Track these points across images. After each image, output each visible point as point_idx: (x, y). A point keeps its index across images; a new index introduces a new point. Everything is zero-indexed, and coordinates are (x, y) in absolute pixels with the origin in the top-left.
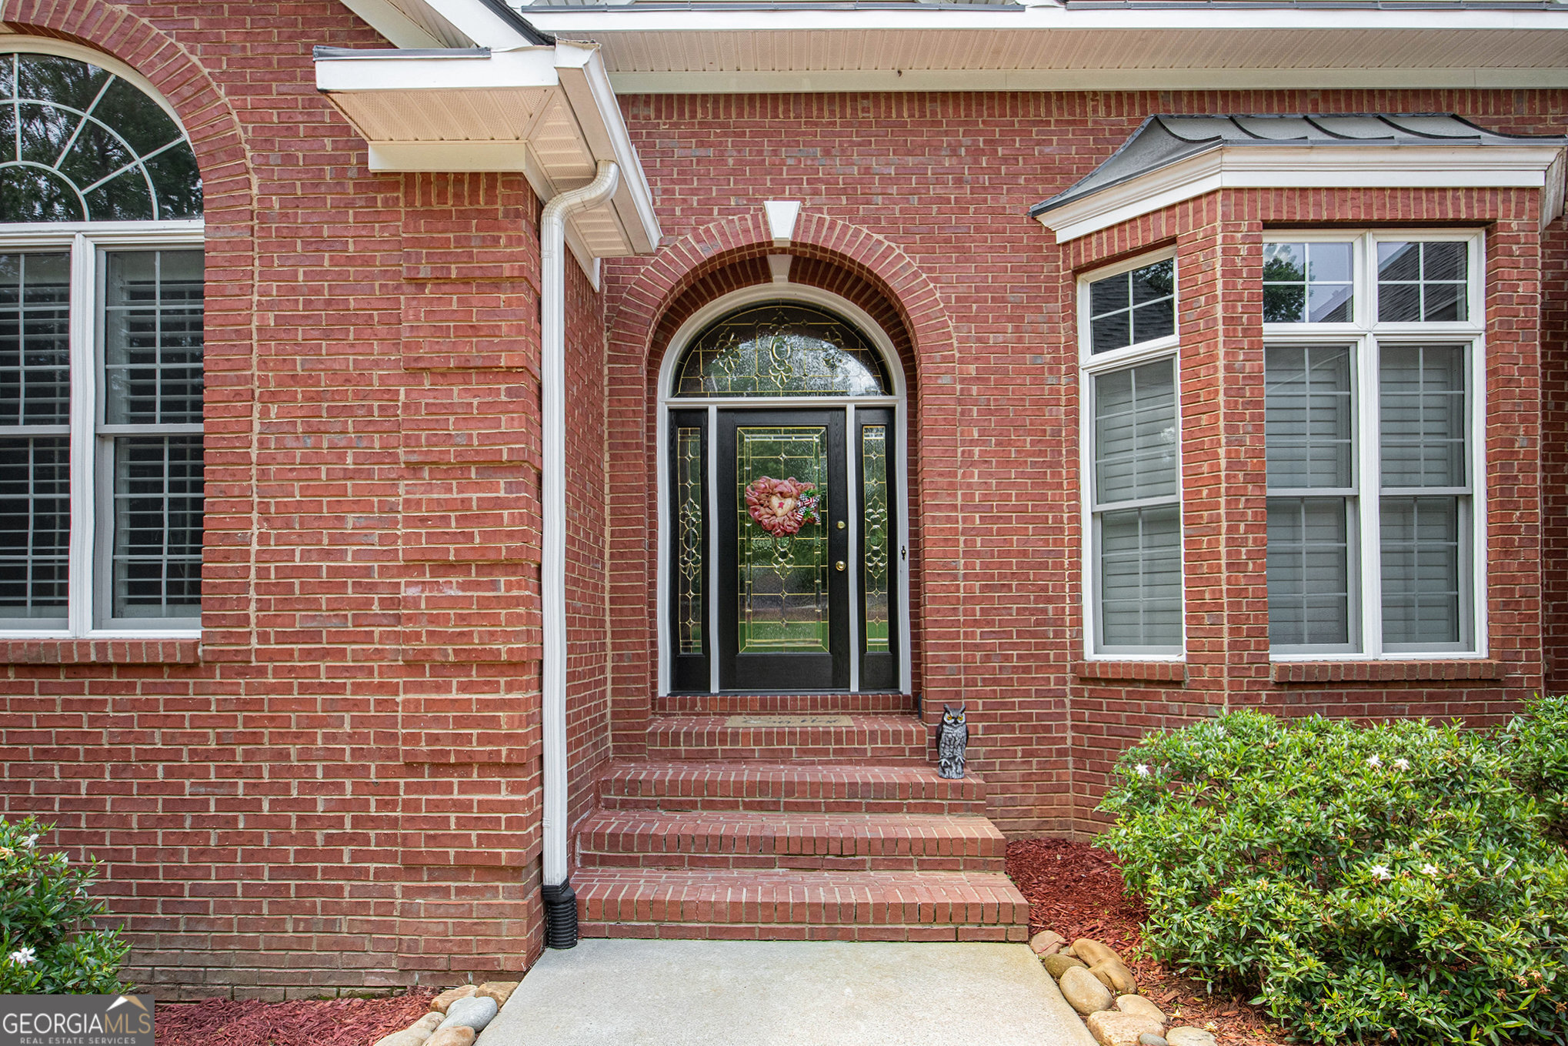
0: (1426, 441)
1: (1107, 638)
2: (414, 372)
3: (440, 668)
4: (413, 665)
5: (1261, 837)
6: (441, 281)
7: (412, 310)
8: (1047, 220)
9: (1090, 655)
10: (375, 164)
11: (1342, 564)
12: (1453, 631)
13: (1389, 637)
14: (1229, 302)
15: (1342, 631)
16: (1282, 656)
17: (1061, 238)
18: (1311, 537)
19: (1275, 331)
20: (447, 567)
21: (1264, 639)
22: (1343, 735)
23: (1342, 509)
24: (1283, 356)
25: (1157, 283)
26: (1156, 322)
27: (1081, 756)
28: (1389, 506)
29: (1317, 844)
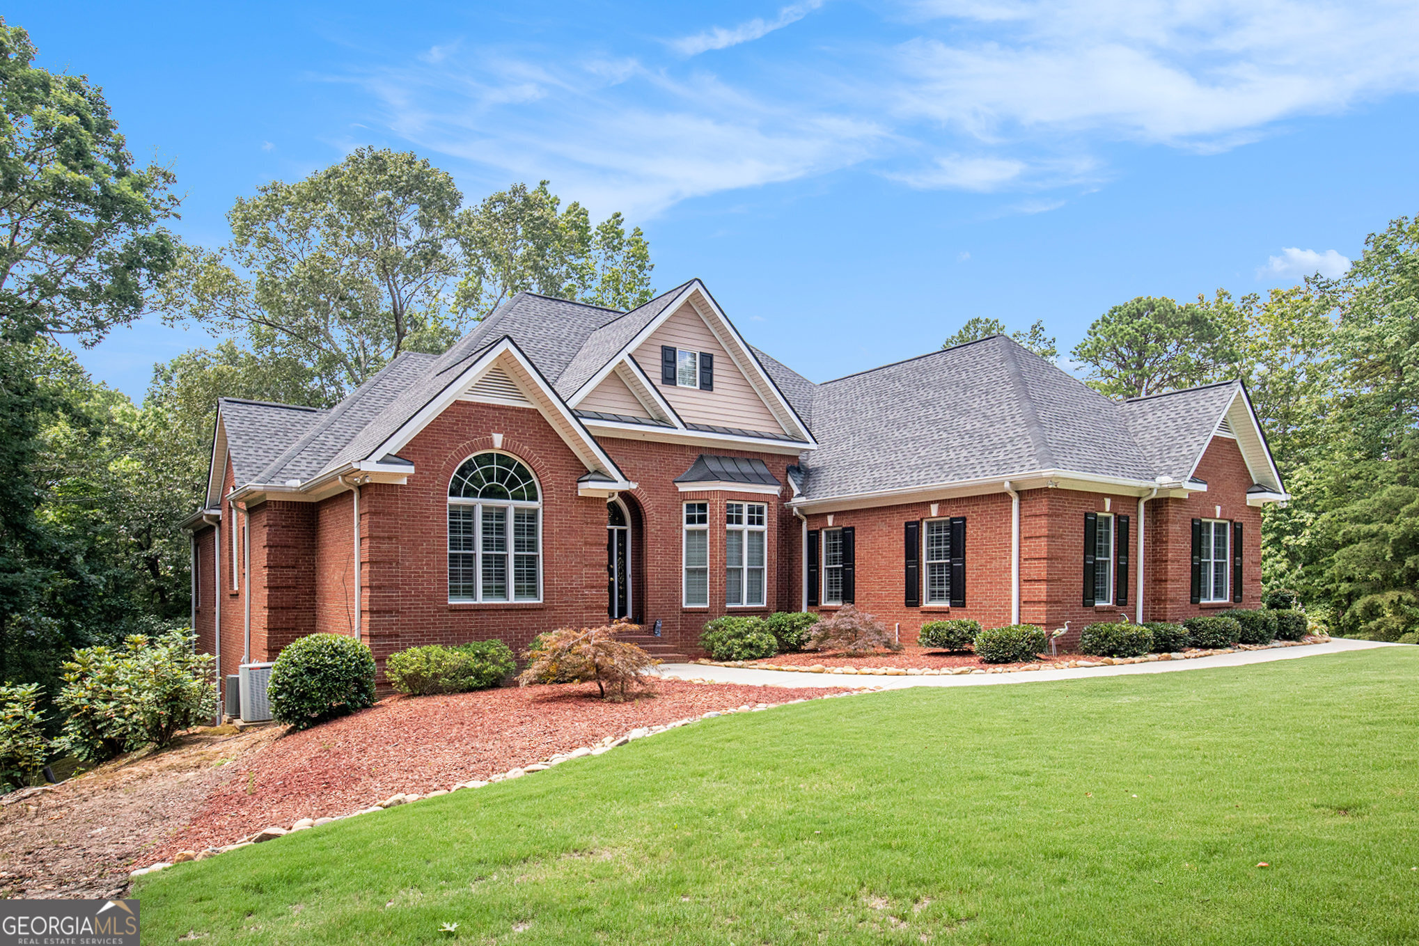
0: (756, 555)
1: (688, 602)
2: (586, 544)
3: (592, 608)
4: (586, 608)
5: (732, 634)
6: (592, 523)
7: (587, 530)
8: (677, 485)
9: (684, 606)
10: (580, 494)
11: (740, 584)
12: (760, 601)
13: (749, 601)
14: (720, 519)
15: (739, 600)
16: (728, 606)
17: (680, 490)
18: (734, 578)
19: (729, 527)
20: (593, 587)
21: (725, 602)
22: (743, 619)
23: (740, 571)
24: (730, 532)
25: (703, 507)
26: (702, 520)
27: (682, 632)
28: (749, 570)
29: (741, 633)
